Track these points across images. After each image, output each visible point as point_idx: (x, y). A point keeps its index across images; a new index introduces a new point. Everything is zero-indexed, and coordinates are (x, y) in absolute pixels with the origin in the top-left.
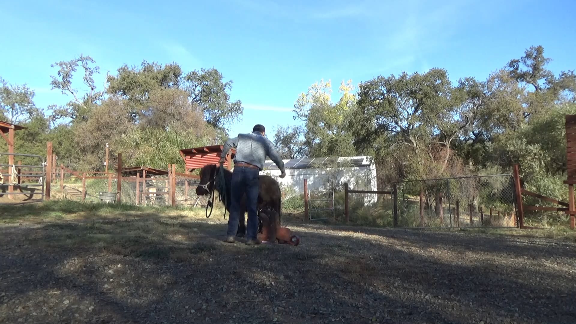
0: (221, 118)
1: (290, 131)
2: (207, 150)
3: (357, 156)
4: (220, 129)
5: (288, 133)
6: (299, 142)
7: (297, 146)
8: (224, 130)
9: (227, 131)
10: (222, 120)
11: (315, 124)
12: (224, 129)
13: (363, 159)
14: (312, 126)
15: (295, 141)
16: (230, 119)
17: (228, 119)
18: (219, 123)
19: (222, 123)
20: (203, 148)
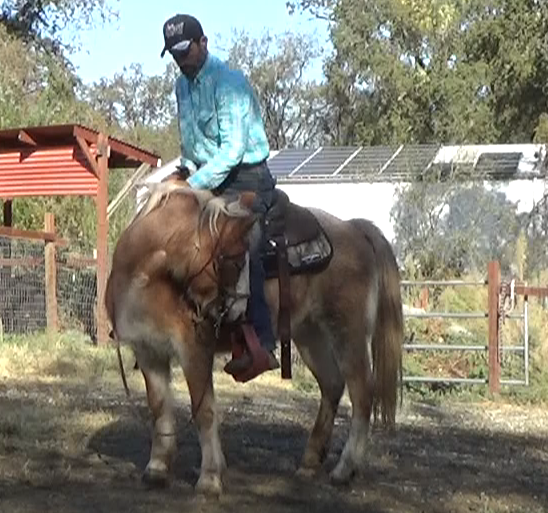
0: (46, 9)
1: (274, 51)
2: (30, 140)
3: (501, 140)
4: (42, 43)
5: (268, 58)
6: (304, 88)
7: (297, 100)
8: (55, 50)
9: (66, 53)
10: (48, 14)
11: (364, 33)
12: (54, 48)
13: (518, 156)
14: (353, 39)
15: (288, 85)
16: (78, 11)
17: (69, 12)
18: (41, 25)
19: (51, 25)
20: (17, 132)
